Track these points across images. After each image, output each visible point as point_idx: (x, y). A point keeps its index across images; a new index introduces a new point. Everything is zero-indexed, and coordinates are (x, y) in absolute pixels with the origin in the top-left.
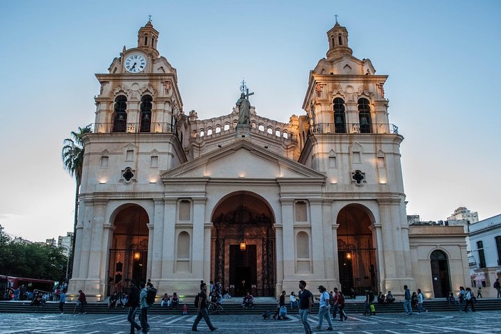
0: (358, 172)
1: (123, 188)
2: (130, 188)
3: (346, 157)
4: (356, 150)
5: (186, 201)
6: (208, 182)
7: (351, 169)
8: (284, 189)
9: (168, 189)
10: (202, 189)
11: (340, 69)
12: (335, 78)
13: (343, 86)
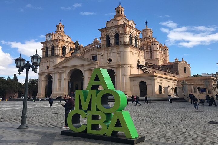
0: (110, 59)
1: (46, 71)
2: (48, 71)
3: (106, 55)
4: (110, 52)
5: (60, 73)
6: (65, 67)
7: (108, 58)
8: (85, 67)
9: (56, 70)
10: (64, 69)
11: (110, 25)
12: (106, 29)
13: (110, 31)
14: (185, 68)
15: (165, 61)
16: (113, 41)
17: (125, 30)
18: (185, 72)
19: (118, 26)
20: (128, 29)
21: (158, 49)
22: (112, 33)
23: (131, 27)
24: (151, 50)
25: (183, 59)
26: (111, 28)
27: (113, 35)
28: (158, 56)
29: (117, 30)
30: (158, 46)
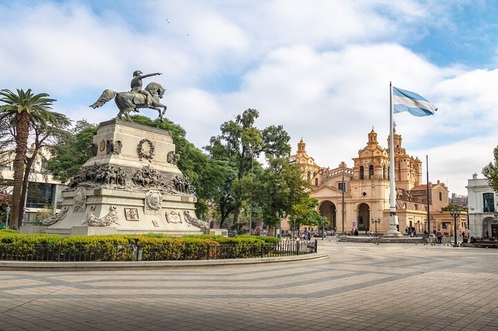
3: (361, 188)
7: (362, 191)
11: (364, 155)
12: (360, 159)
13: (364, 161)
14: (440, 193)
15: (416, 183)
16: (366, 173)
17: (380, 163)
18: (441, 200)
19: (373, 158)
20: (382, 161)
21: (409, 168)
22: (366, 163)
23: (384, 158)
24: (399, 167)
25: (438, 181)
26: (365, 158)
27: (368, 166)
28: (408, 178)
29: (372, 161)
30: (408, 163)
